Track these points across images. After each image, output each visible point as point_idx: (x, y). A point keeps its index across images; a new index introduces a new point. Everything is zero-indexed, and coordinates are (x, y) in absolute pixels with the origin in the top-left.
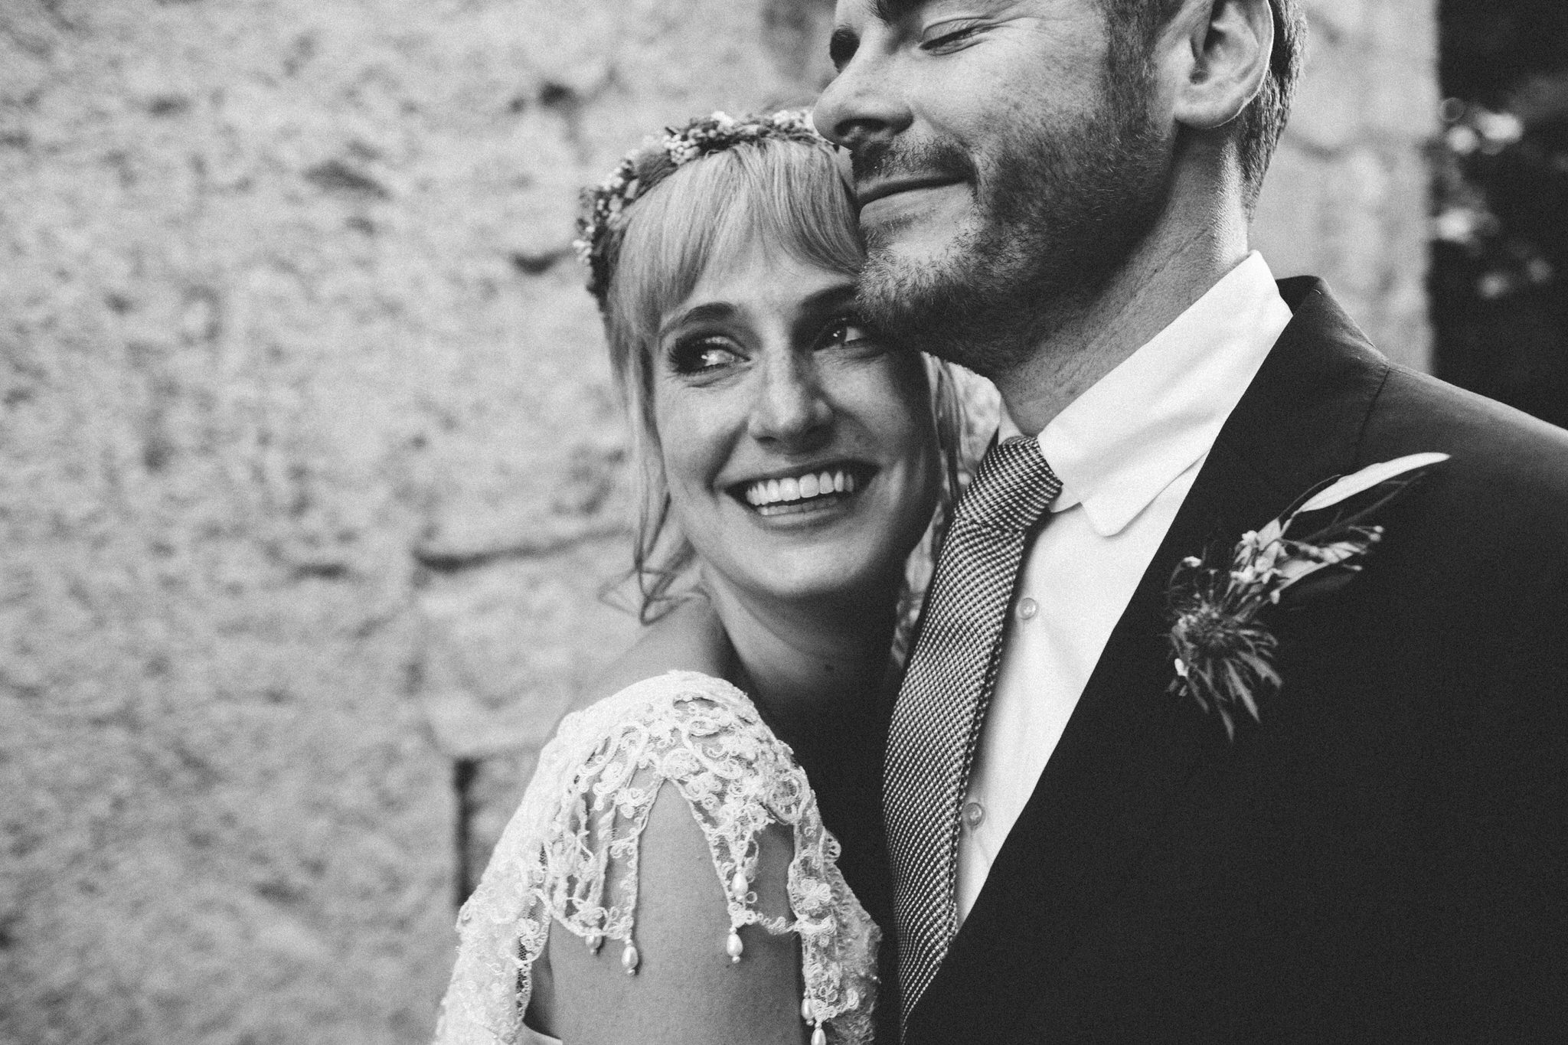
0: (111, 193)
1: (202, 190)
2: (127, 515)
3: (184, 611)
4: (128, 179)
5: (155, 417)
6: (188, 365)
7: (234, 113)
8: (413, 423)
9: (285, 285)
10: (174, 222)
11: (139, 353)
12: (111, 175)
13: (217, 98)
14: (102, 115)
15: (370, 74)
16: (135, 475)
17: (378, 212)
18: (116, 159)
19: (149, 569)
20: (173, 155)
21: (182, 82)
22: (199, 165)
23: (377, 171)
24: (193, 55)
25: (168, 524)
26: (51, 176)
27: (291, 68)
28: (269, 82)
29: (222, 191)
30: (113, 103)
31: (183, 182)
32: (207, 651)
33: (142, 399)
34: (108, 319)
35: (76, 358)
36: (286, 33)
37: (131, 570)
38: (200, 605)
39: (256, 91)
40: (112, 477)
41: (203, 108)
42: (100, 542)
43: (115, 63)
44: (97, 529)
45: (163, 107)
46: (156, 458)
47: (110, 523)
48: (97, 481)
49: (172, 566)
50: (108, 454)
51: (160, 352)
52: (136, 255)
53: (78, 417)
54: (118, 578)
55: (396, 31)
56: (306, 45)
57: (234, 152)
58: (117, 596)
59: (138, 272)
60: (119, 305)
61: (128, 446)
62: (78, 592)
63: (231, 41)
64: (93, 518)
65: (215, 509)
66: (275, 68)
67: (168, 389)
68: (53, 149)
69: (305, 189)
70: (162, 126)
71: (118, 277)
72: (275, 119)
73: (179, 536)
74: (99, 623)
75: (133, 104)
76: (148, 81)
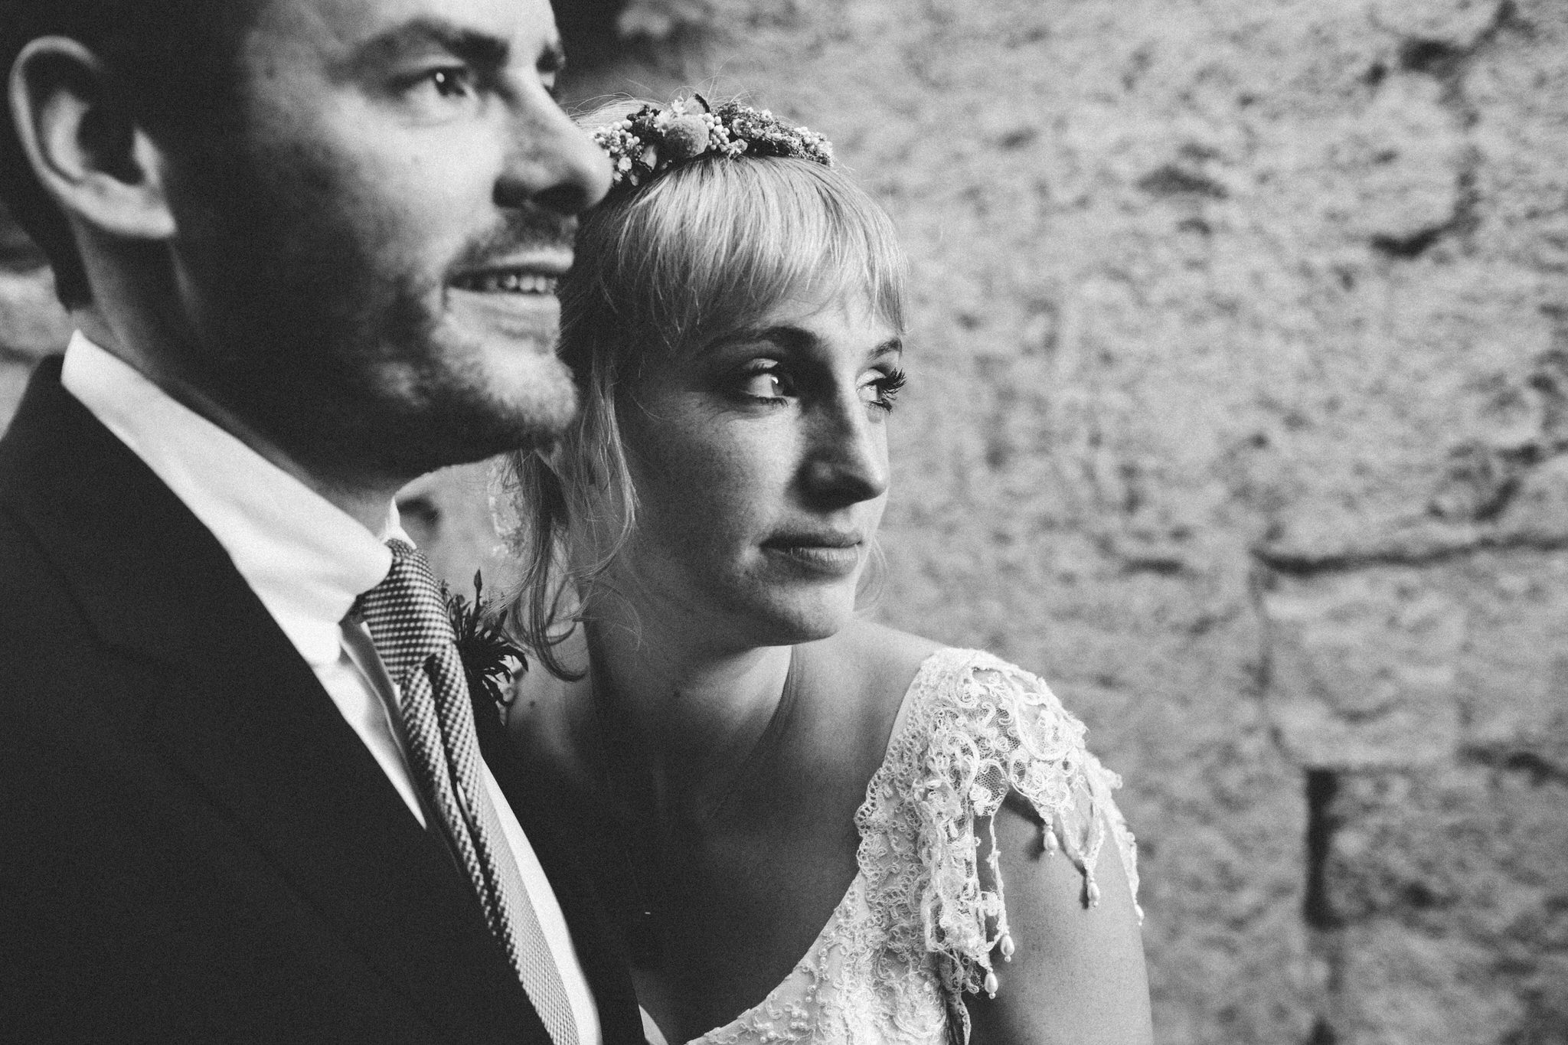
0: (966, 223)
1: (1044, 213)
2: (972, 506)
3: (1021, 595)
4: (982, 210)
5: (997, 420)
6: (1025, 373)
7: (1077, 137)
8: (1252, 421)
9: (1118, 292)
10: (1021, 243)
11: (985, 364)
12: (969, 207)
13: (1060, 124)
14: (959, 157)
15: (1203, 75)
16: (979, 472)
17: (1213, 211)
18: (972, 194)
19: (990, 554)
20: (1020, 183)
21: (1030, 115)
22: (1042, 189)
23: (1213, 170)
24: (1040, 89)
25: (1008, 516)
26: (919, 217)
27: (1129, 83)
28: (1108, 99)
29: (1062, 209)
30: (969, 146)
31: (1028, 208)
32: (1040, 632)
33: (987, 404)
34: (959, 336)
35: (933, 371)
36: (1124, 49)
37: (976, 557)
38: (1033, 590)
39: (1096, 111)
40: (961, 473)
41: (1047, 137)
42: (950, 529)
43: (972, 110)
44: (946, 518)
45: (1015, 141)
46: (997, 457)
47: (959, 514)
48: (947, 477)
49: (1012, 554)
50: (957, 453)
51: (1003, 362)
52: (986, 280)
53: (933, 422)
54: (964, 562)
55: (1233, 24)
56: (1142, 59)
57: (1075, 171)
58: (961, 577)
59: (988, 290)
60: (969, 322)
61: (974, 446)
62: (931, 571)
63: (1074, 69)
64: (944, 509)
65: (1049, 503)
66: (1114, 86)
67: (1007, 396)
68: (920, 194)
69: (1137, 198)
70: (1016, 157)
71: (969, 300)
72: (1113, 135)
73: (1017, 528)
74: (948, 599)
75: (987, 142)
76: (999, 119)
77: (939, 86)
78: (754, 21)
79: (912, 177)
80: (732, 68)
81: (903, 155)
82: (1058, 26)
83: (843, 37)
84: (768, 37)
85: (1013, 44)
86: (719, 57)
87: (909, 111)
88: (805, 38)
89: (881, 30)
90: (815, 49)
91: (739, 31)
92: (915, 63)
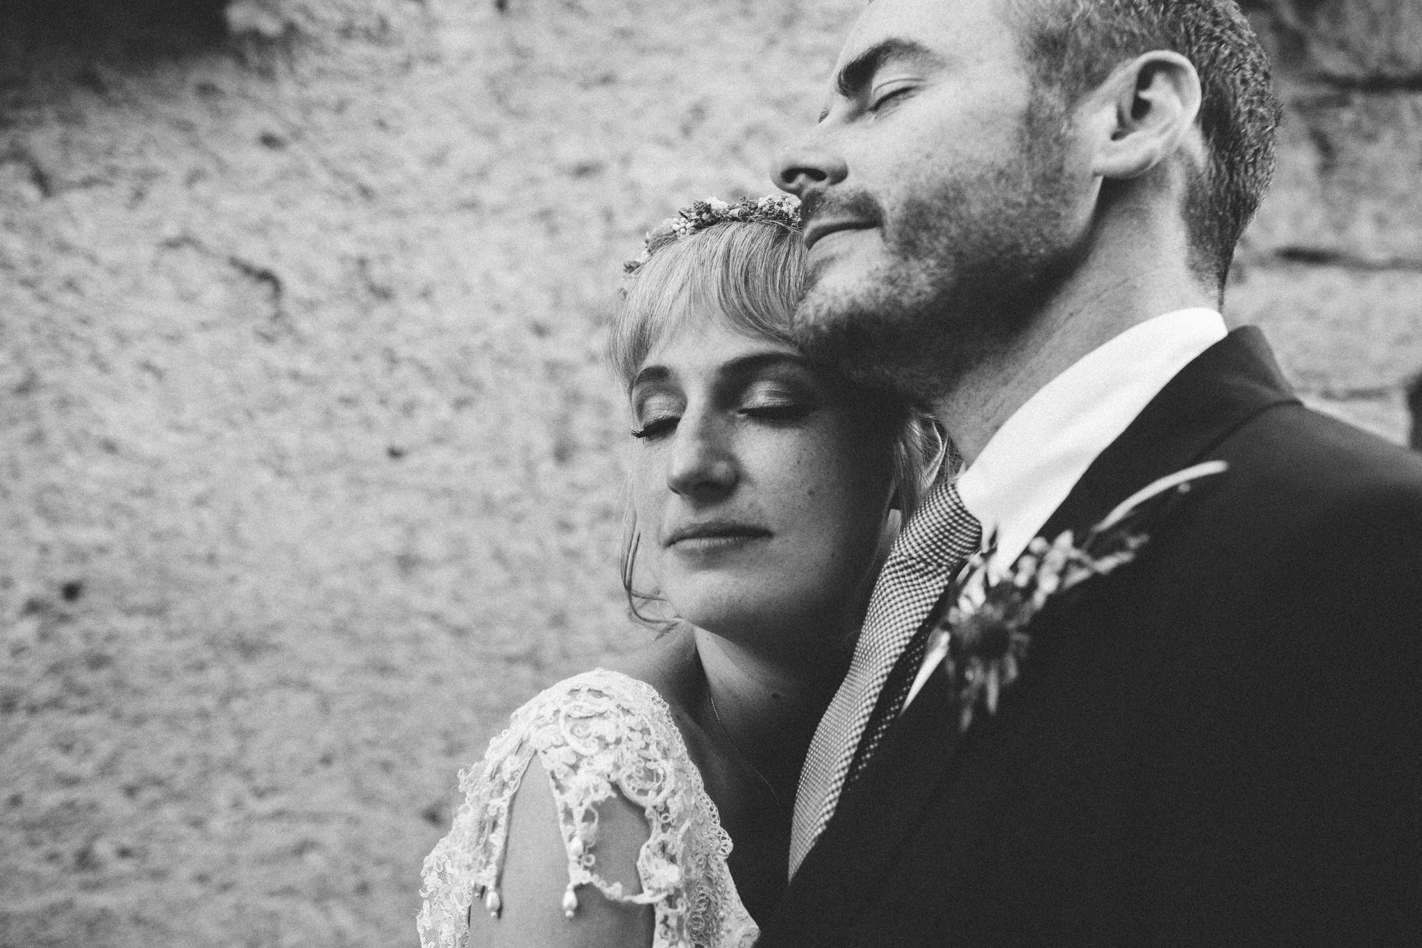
0: (540, 242)
1: (609, 237)
2: (539, 497)
3: (580, 577)
4: (553, 230)
5: (564, 420)
6: (591, 379)
7: (641, 172)
10: (587, 262)
11: (553, 369)
12: (542, 226)
13: (626, 161)
14: (533, 181)
15: (750, 132)
16: (547, 466)
18: (545, 215)
19: (554, 541)
20: (588, 209)
21: (597, 150)
22: (608, 216)
24: (608, 127)
25: (570, 506)
26: (496, 232)
27: (686, 131)
28: (668, 144)
29: (626, 236)
30: (544, 171)
31: (595, 231)
32: (598, 610)
33: (555, 405)
34: (532, 343)
35: (506, 373)
36: (683, 103)
37: (540, 542)
38: (592, 573)
39: (658, 153)
40: (529, 466)
41: (614, 168)
42: (518, 519)
43: (547, 140)
44: (518, 508)
45: (584, 171)
46: (562, 454)
47: (527, 504)
48: (519, 471)
49: (572, 541)
50: (527, 449)
51: (572, 368)
52: (556, 292)
53: (505, 420)
54: (530, 548)
55: (777, 93)
56: (699, 112)
57: (637, 203)
58: (528, 562)
59: (557, 305)
60: (540, 330)
61: (543, 443)
62: (499, 557)
63: (638, 114)
64: (514, 499)
65: (607, 496)
66: (673, 132)
67: (574, 398)
68: (497, 211)
70: (584, 185)
71: (541, 310)
72: (672, 174)
73: (580, 517)
74: (515, 582)
75: (560, 170)
76: (572, 151)
77: (519, 114)
78: (347, 32)
79: (490, 194)
80: (321, 72)
81: (482, 174)
82: (628, 74)
83: (433, 59)
84: (358, 50)
85: (585, 86)
86: (308, 63)
87: (491, 134)
88: (397, 54)
89: (468, 57)
90: (407, 66)
91: (331, 40)
92: (498, 91)
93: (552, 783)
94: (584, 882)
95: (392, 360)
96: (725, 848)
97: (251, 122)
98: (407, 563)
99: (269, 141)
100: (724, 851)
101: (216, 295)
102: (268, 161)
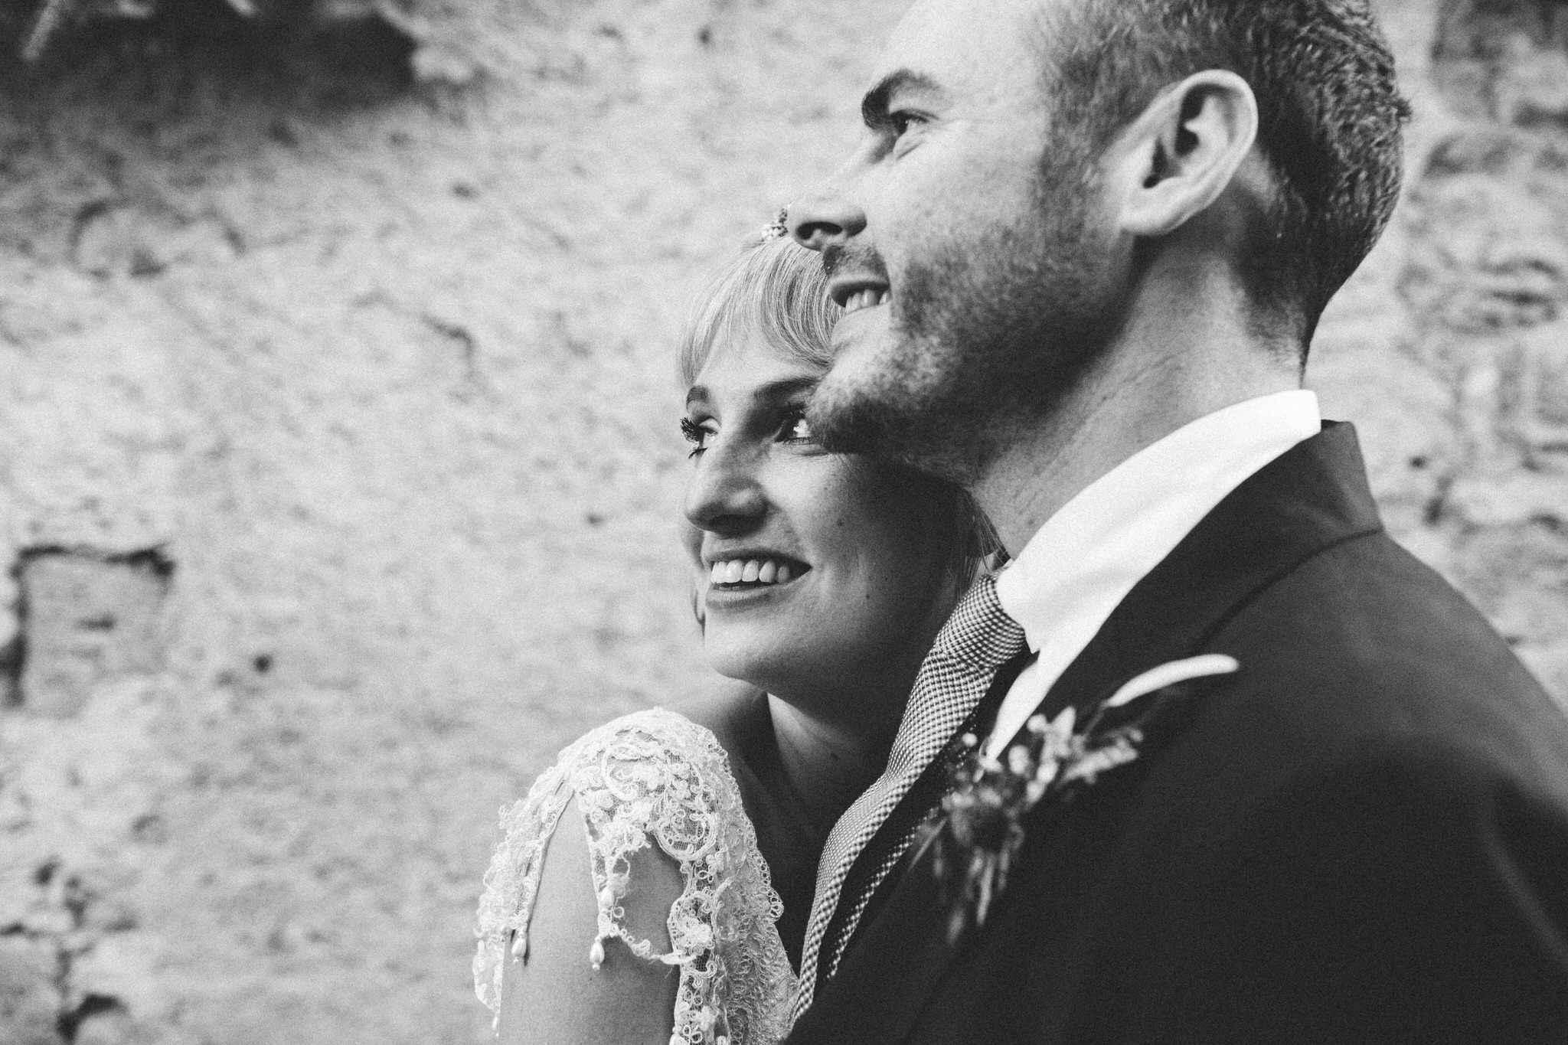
77: (725, 155)
78: (541, 74)
79: (694, 241)
80: (517, 118)
81: (686, 220)
83: (632, 98)
84: (554, 92)
85: (796, 121)
86: (501, 107)
87: (694, 176)
88: (593, 95)
89: (668, 95)
90: (603, 107)
91: (526, 83)
92: (702, 130)
93: (586, 828)
94: (612, 935)
95: (590, 420)
96: (775, 910)
97: (445, 171)
98: (606, 637)
99: (462, 191)
100: (775, 913)
101: (407, 353)
102: (462, 212)
